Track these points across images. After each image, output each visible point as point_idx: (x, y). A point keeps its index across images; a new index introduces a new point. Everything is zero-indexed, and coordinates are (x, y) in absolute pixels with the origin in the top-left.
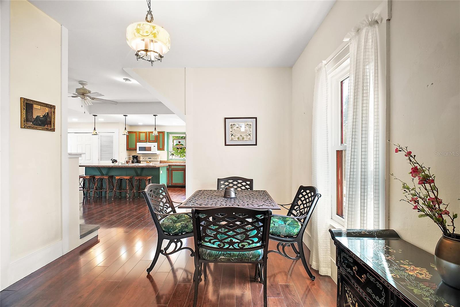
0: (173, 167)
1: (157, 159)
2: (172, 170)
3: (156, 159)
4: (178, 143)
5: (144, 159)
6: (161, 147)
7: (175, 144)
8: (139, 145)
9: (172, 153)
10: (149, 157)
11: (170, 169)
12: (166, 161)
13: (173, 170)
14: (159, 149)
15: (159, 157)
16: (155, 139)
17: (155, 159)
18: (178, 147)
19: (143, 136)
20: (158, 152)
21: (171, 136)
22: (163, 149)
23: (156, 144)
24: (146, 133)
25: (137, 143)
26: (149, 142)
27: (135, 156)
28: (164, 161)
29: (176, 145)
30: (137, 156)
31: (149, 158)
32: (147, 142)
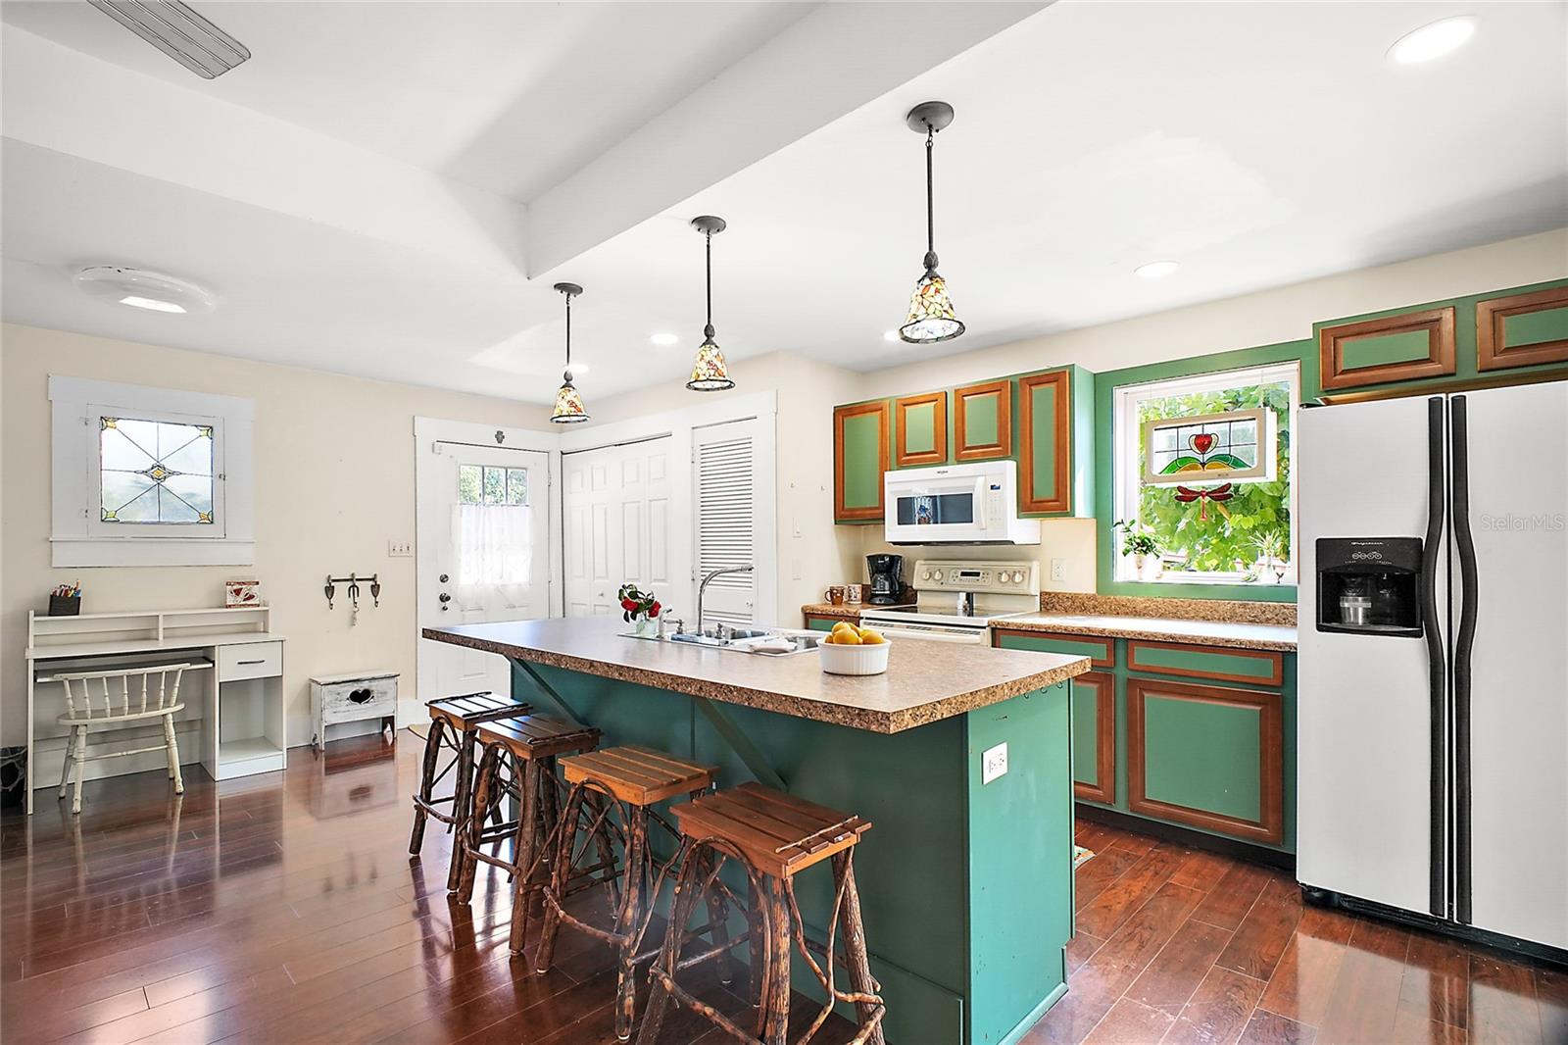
0: (1143, 657)
1: (1018, 578)
2: (1139, 686)
3: (1011, 577)
4: (1195, 454)
5: (937, 576)
6: (1044, 489)
7: (1161, 462)
8: (900, 483)
9: (1137, 532)
10: (968, 566)
11: (1121, 673)
12: (1090, 598)
13: (1142, 684)
14: (1029, 505)
15: (1035, 566)
16: (1000, 435)
17: (1004, 578)
18: (1193, 485)
19: (921, 424)
20: (1022, 531)
21: (1131, 406)
22: (1058, 505)
23: (1007, 471)
24: (939, 399)
25: (886, 473)
26: (959, 462)
27: (882, 557)
28: (1073, 598)
29: (1172, 467)
30: (894, 559)
31: (963, 574)
32: (944, 461)
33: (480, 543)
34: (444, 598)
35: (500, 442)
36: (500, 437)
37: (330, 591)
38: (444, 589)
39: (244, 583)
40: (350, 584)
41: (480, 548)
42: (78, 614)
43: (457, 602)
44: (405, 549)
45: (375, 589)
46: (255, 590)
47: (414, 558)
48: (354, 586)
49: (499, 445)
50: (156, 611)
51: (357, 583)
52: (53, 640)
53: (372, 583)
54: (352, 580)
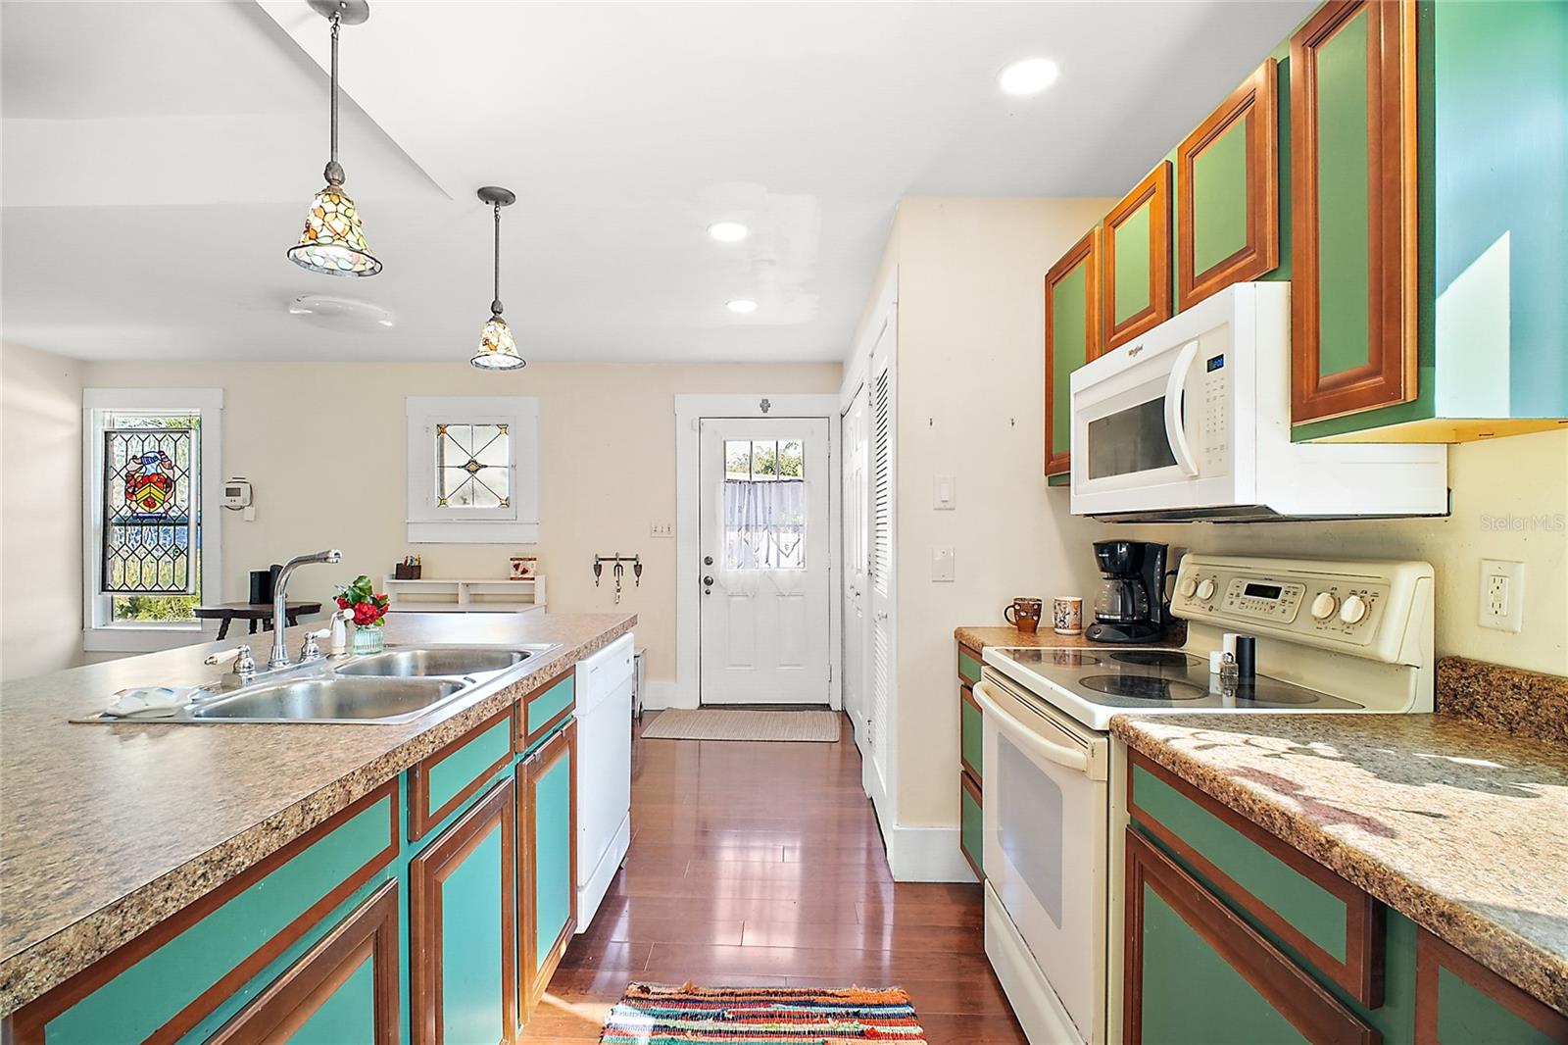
1: (1351, 609)
10: (1265, 570)
14: (1311, 398)
33: (744, 524)
34: (709, 582)
35: (765, 411)
36: (765, 406)
37: (598, 569)
38: (707, 571)
39: (521, 559)
40: (615, 563)
41: (743, 528)
42: (419, 578)
43: (720, 585)
44: (665, 530)
45: (638, 569)
46: (528, 565)
47: (674, 539)
48: (618, 565)
49: (765, 415)
50: (456, 579)
51: (621, 563)
52: (410, 598)
53: (635, 563)
54: (615, 559)
